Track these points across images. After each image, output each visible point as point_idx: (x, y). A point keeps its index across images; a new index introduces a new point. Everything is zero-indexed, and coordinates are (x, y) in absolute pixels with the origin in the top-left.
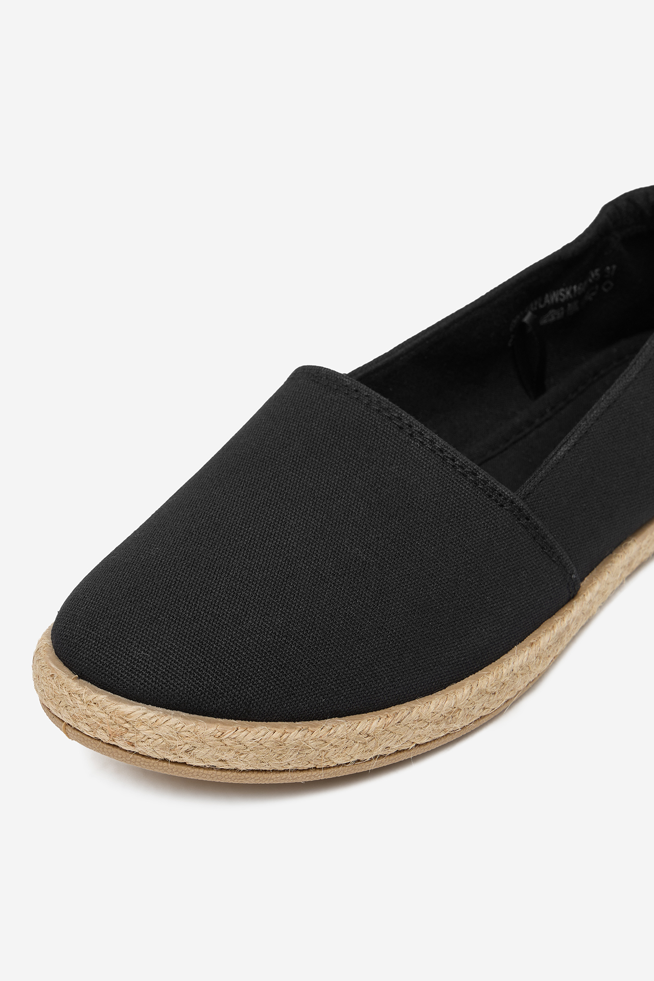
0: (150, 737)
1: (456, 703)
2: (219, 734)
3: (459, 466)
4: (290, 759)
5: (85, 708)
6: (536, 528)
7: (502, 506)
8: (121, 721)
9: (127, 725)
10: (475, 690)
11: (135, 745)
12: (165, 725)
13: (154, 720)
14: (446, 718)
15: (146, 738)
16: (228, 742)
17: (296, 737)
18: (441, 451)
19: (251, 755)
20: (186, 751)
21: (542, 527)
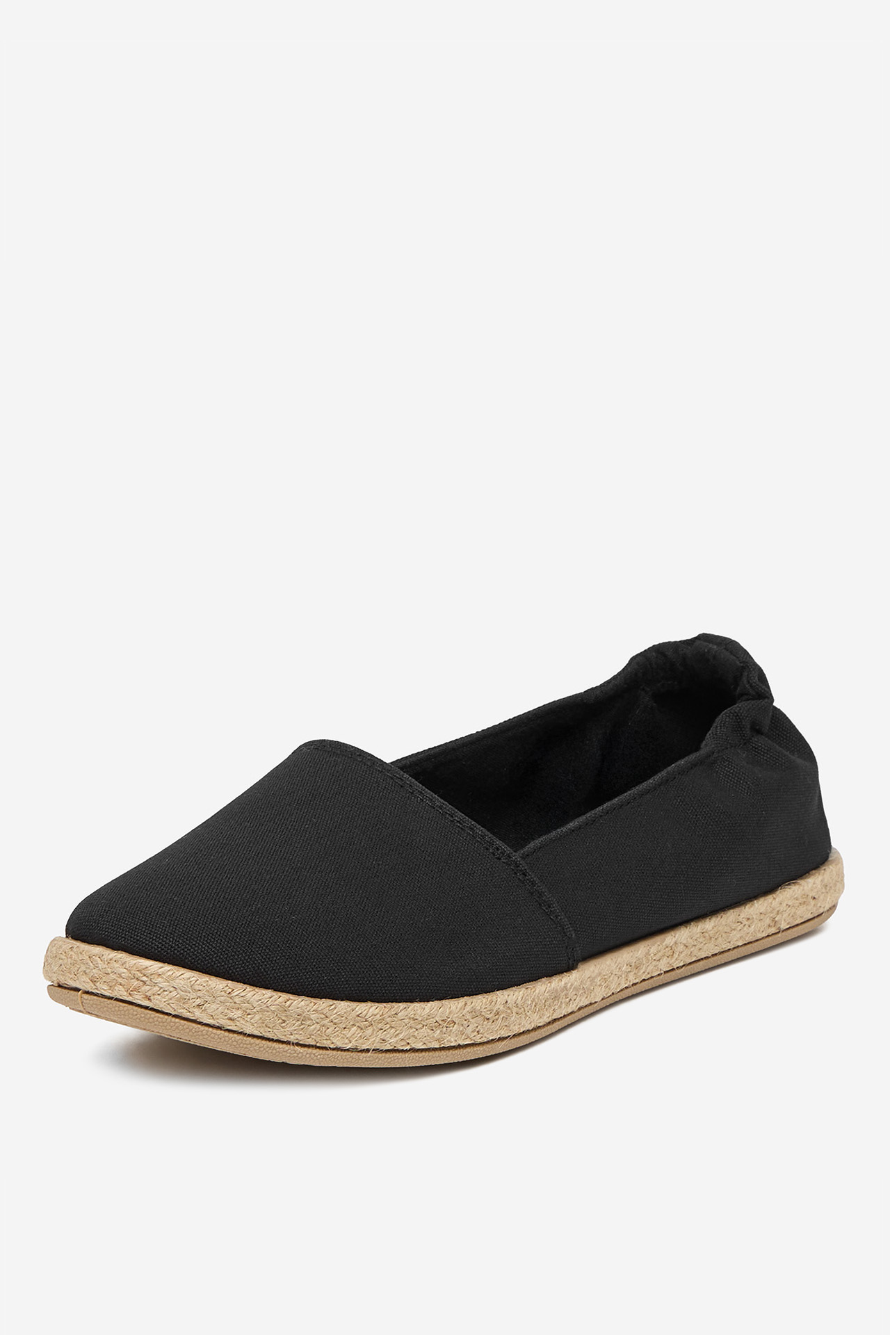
0: (166, 989)
1: (450, 1013)
2: (230, 990)
3: (458, 821)
4: (293, 1028)
5: (105, 966)
6: (533, 883)
7: (499, 859)
8: (140, 975)
9: (144, 979)
10: (468, 1008)
11: (152, 998)
12: (180, 978)
13: (170, 973)
14: (441, 1027)
15: (162, 990)
16: (237, 1000)
17: (300, 1005)
18: (441, 808)
19: (257, 1017)
20: (199, 1006)
21: (539, 884)
